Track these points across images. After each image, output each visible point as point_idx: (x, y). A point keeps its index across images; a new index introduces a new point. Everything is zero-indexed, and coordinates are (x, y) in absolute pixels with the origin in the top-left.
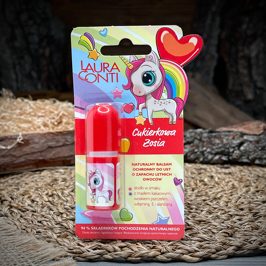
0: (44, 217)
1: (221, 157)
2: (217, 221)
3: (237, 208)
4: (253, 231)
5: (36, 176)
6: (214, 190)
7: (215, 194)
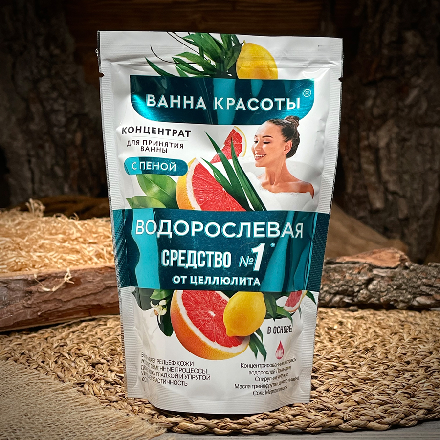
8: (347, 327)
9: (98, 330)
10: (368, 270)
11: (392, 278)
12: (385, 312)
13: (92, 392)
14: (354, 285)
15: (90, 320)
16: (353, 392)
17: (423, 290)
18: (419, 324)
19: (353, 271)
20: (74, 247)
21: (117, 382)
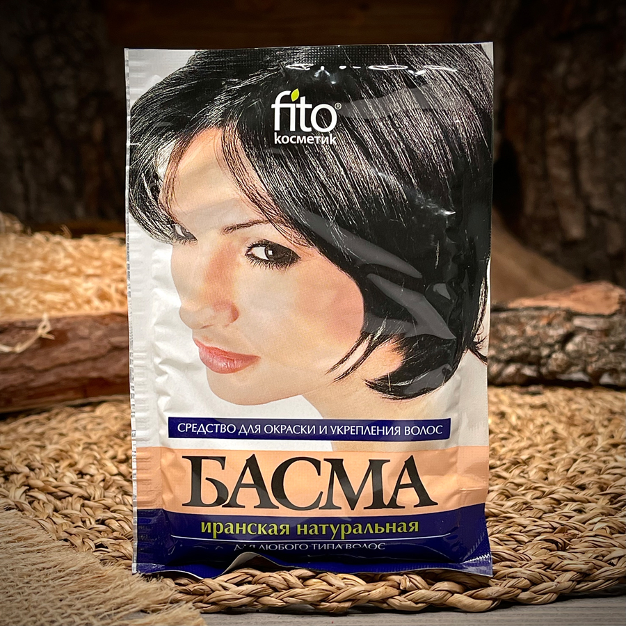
0: (111, 509)
1: (522, 368)
2: (528, 515)
3: (571, 485)
4: (614, 536)
5: (84, 417)
6: (510, 445)
7: (514, 453)
10: (564, 319)
11: (606, 332)
14: (541, 344)
19: (538, 322)
20: (59, 281)
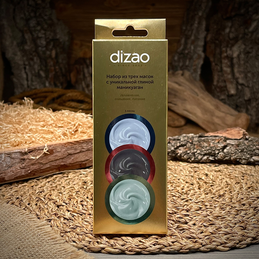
8: (210, 178)
9: (63, 180)
10: (224, 140)
11: (238, 145)
12: (233, 166)
13: (56, 225)
14: (215, 149)
15: (59, 174)
16: (209, 225)
17: (257, 152)
18: (253, 176)
19: (215, 141)
20: (50, 130)
21: (71, 218)
